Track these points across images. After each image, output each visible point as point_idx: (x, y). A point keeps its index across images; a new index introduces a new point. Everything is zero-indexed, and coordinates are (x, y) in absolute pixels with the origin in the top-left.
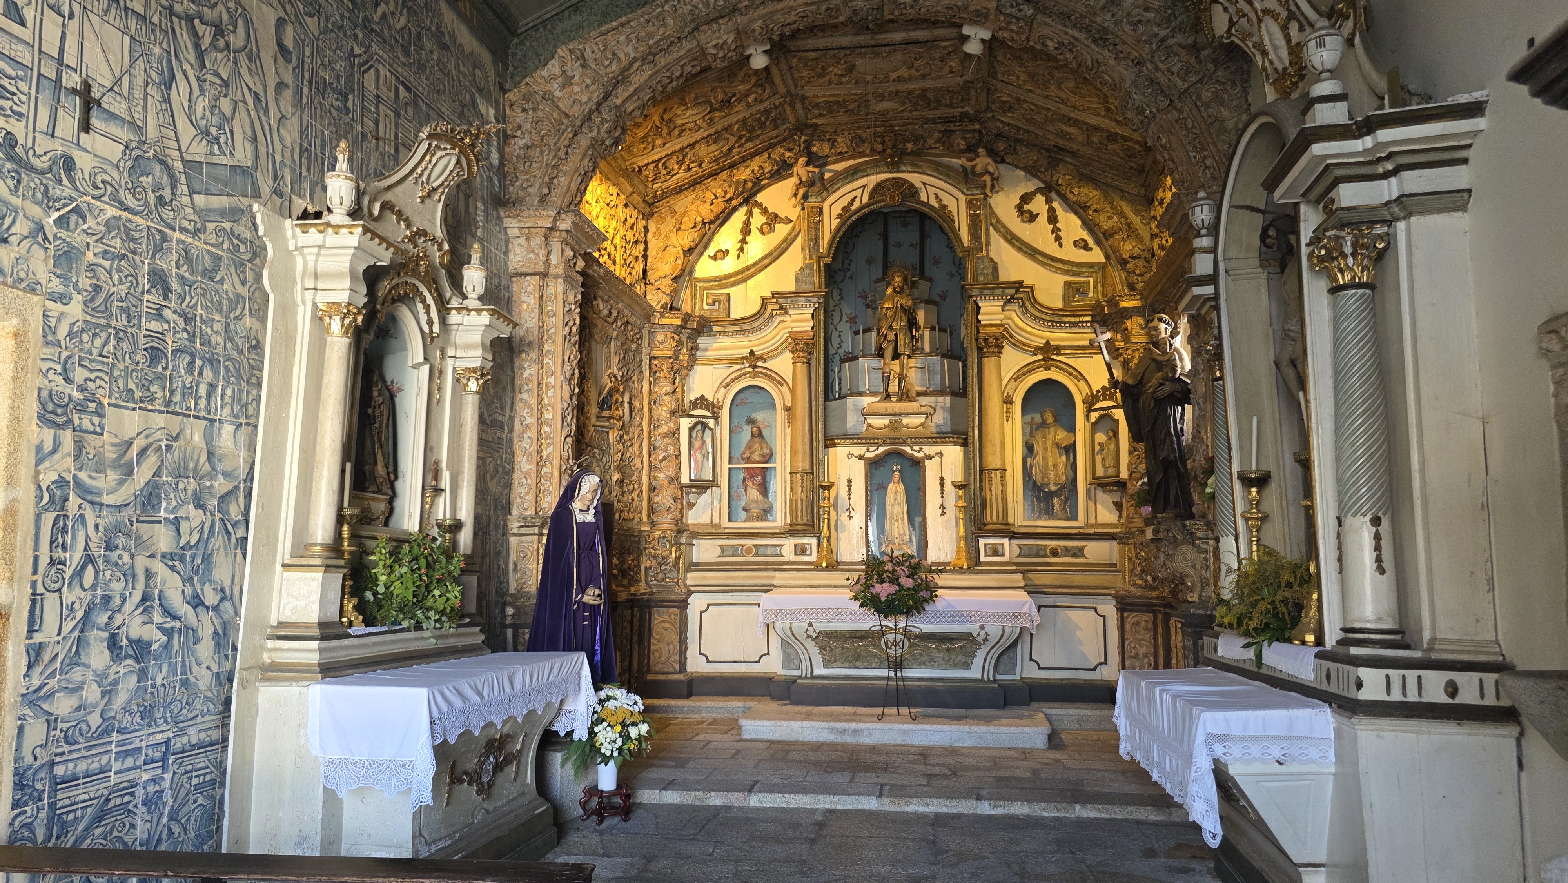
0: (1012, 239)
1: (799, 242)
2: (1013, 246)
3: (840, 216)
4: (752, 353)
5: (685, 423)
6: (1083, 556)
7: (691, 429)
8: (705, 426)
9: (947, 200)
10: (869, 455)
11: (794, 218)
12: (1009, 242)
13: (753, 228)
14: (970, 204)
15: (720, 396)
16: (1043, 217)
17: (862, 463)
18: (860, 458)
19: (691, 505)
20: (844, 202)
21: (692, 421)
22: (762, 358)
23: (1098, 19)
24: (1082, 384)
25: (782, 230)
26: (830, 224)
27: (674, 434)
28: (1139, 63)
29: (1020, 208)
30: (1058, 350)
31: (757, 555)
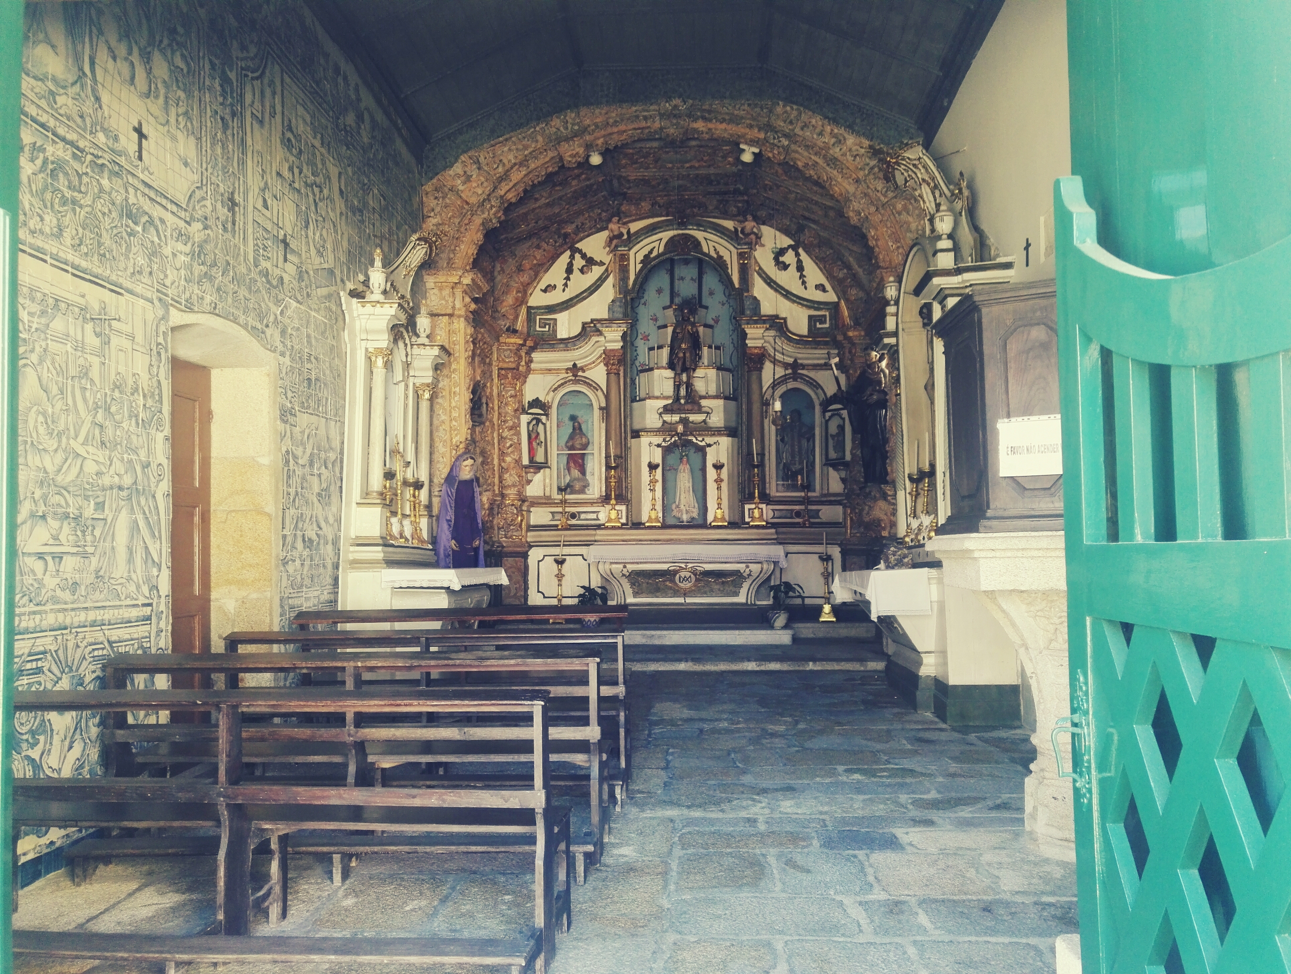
0: (770, 282)
1: (610, 280)
2: (771, 287)
3: (642, 262)
4: (575, 365)
5: (525, 419)
6: (819, 517)
7: (529, 423)
8: (539, 421)
9: (724, 253)
10: (663, 444)
11: (607, 261)
12: (769, 284)
13: (575, 268)
14: (741, 256)
15: (549, 398)
16: (793, 269)
17: (660, 449)
18: (659, 446)
19: (529, 482)
20: (645, 251)
21: (530, 417)
22: (582, 369)
23: (831, 152)
24: (820, 391)
25: (597, 271)
26: (634, 267)
27: (515, 427)
28: (857, 181)
29: (776, 259)
30: (803, 367)
31: (579, 519)
